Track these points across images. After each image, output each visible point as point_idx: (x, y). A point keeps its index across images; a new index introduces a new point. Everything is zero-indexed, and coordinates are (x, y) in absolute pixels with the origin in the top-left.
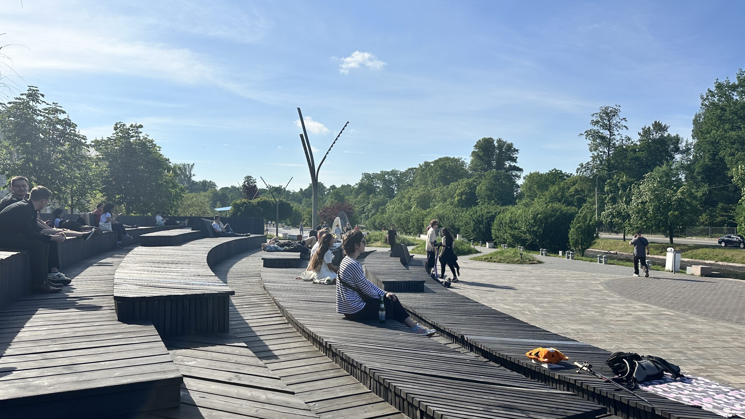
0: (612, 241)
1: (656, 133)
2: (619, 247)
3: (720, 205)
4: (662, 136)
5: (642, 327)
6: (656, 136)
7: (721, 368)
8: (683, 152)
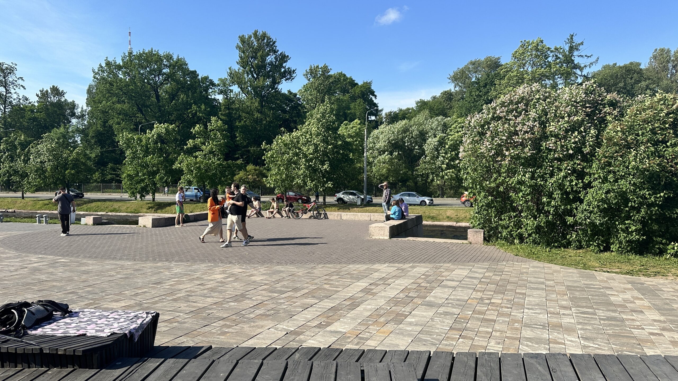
0: (10, 200)
1: (54, 97)
2: (17, 205)
3: (110, 165)
4: (59, 100)
5: (36, 277)
6: (54, 99)
7: (106, 299)
8: (78, 117)
